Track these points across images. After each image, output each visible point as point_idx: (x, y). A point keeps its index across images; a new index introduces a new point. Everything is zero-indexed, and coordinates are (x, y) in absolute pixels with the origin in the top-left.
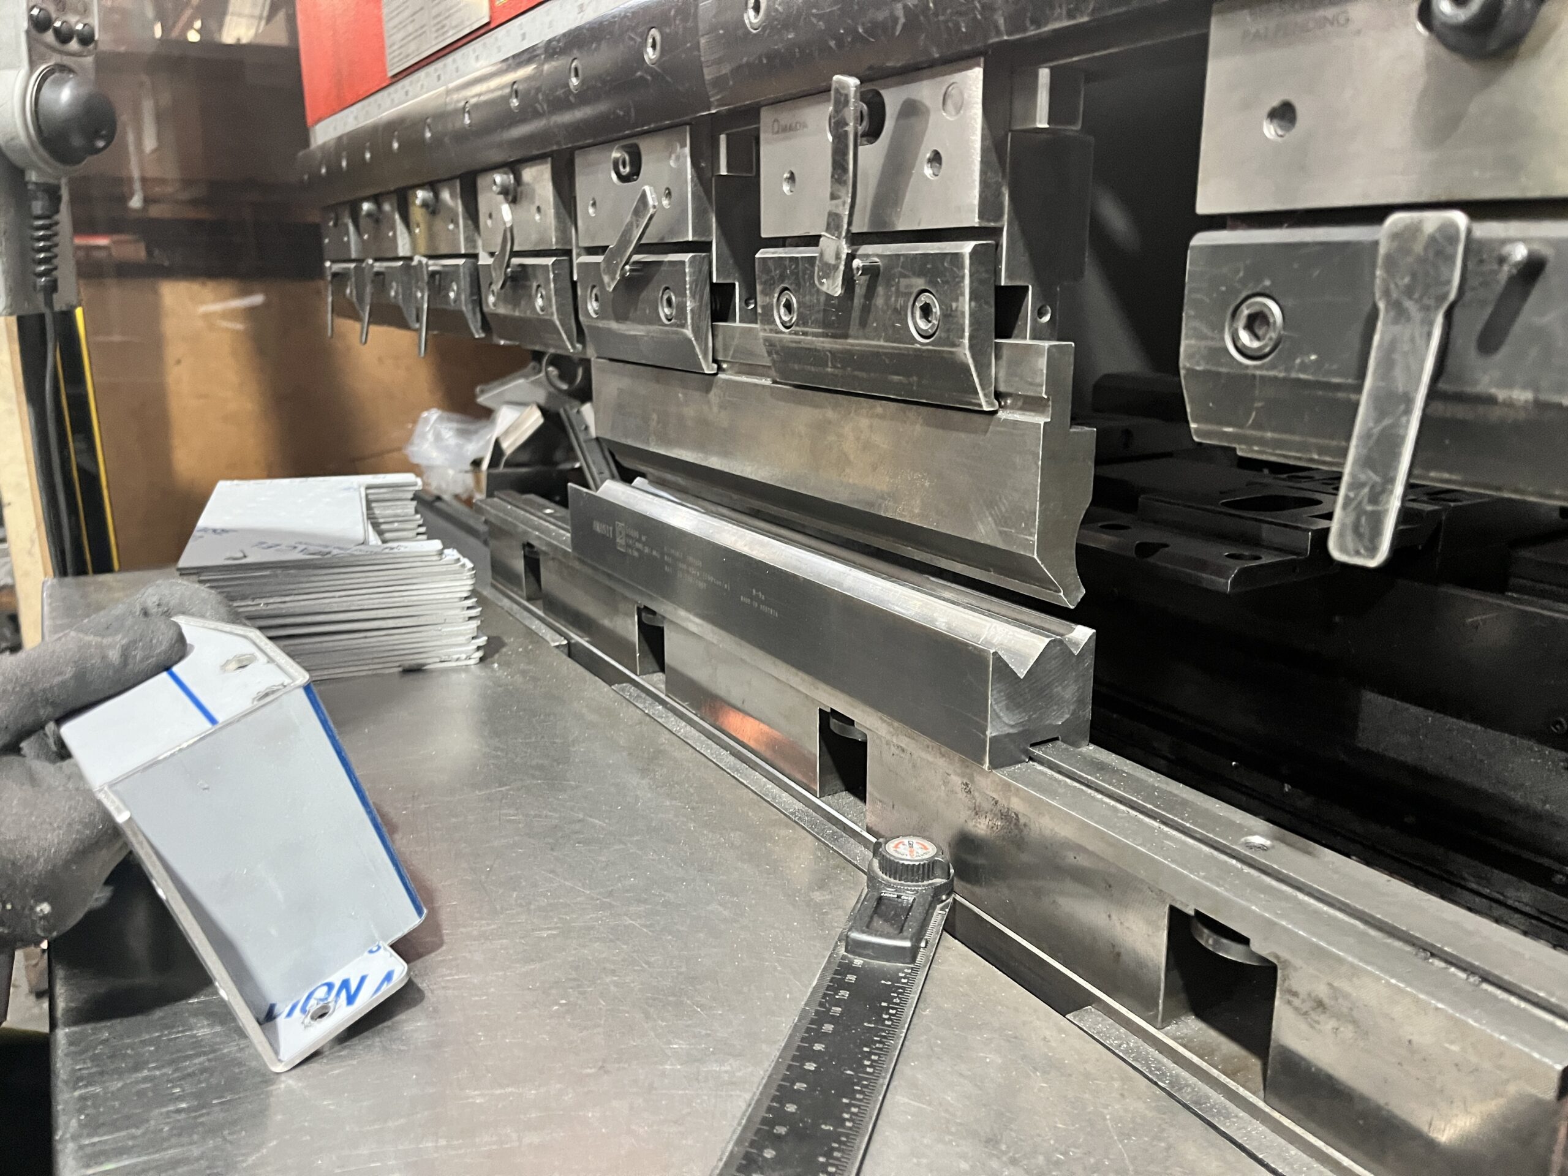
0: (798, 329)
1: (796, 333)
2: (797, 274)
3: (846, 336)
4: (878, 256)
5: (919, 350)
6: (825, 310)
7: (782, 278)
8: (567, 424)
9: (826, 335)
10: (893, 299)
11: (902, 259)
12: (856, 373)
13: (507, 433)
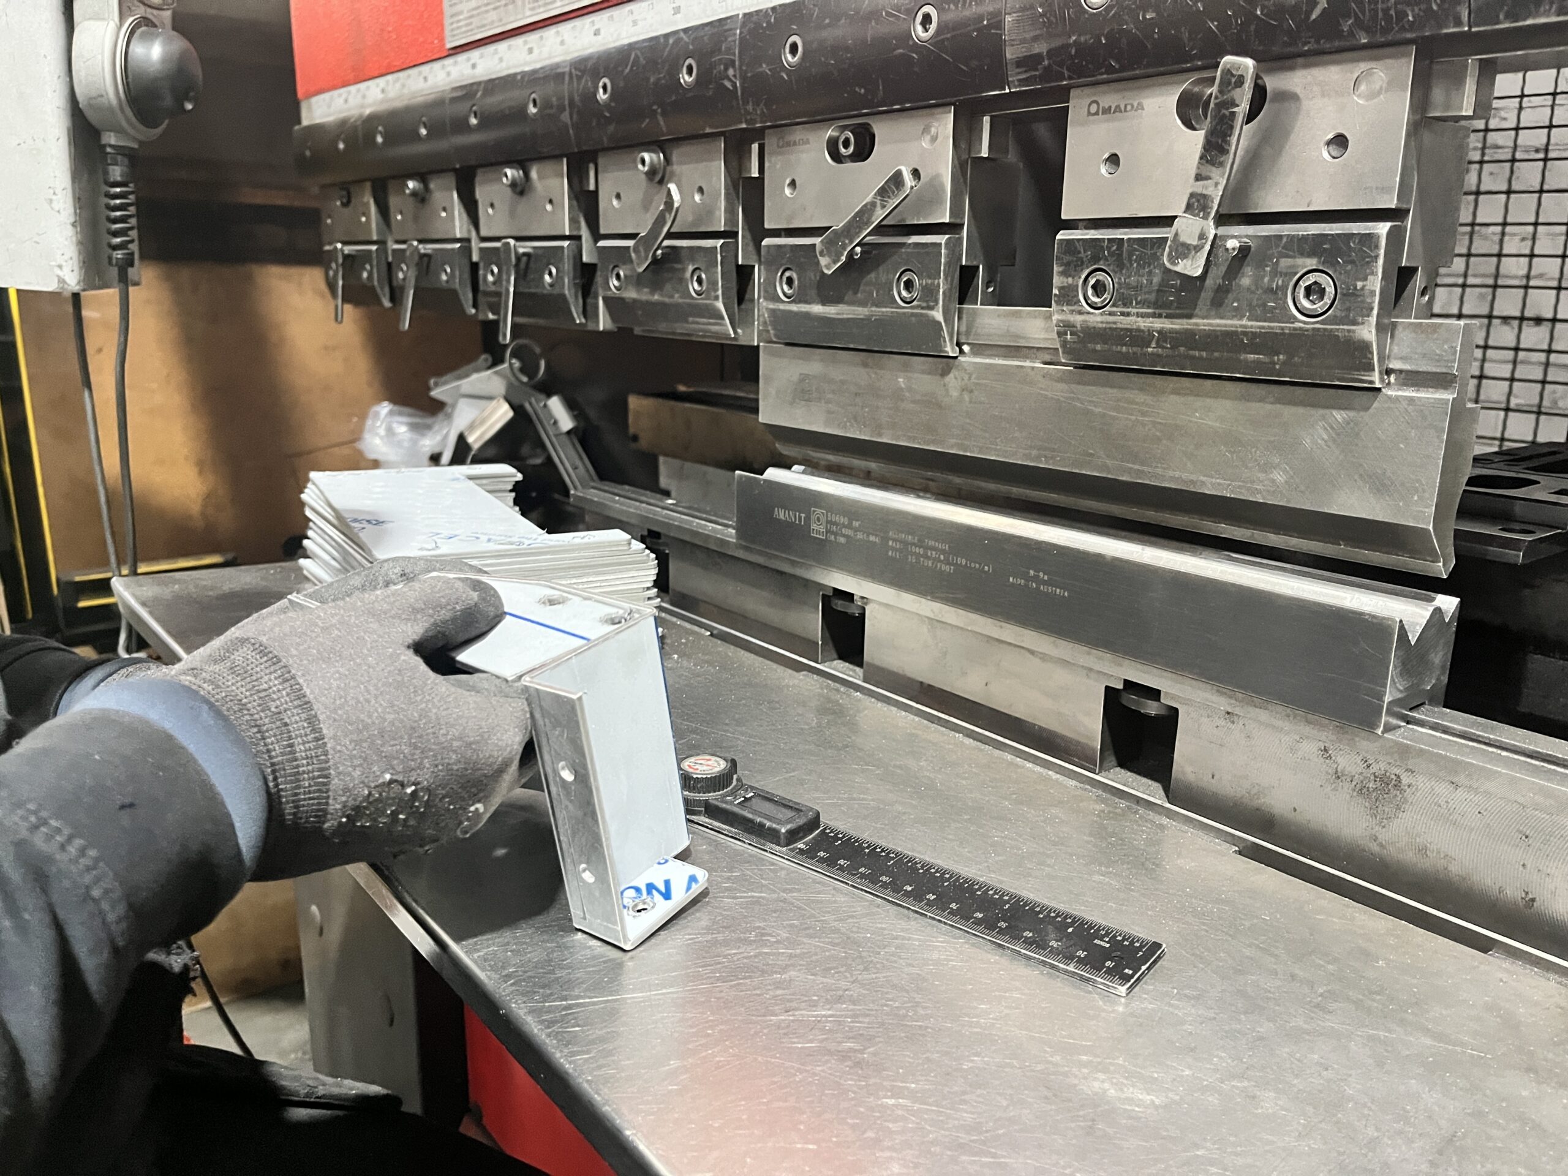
0: (1115, 309)
1: (1111, 314)
2: (1120, 255)
3: (1190, 316)
4: (1247, 236)
5: (1301, 329)
6: (1158, 291)
7: (1095, 259)
8: (534, 418)
9: (1154, 315)
10: (1266, 279)
11: (1285, 240)
12: (1191, 352)
13: (472, 427)
